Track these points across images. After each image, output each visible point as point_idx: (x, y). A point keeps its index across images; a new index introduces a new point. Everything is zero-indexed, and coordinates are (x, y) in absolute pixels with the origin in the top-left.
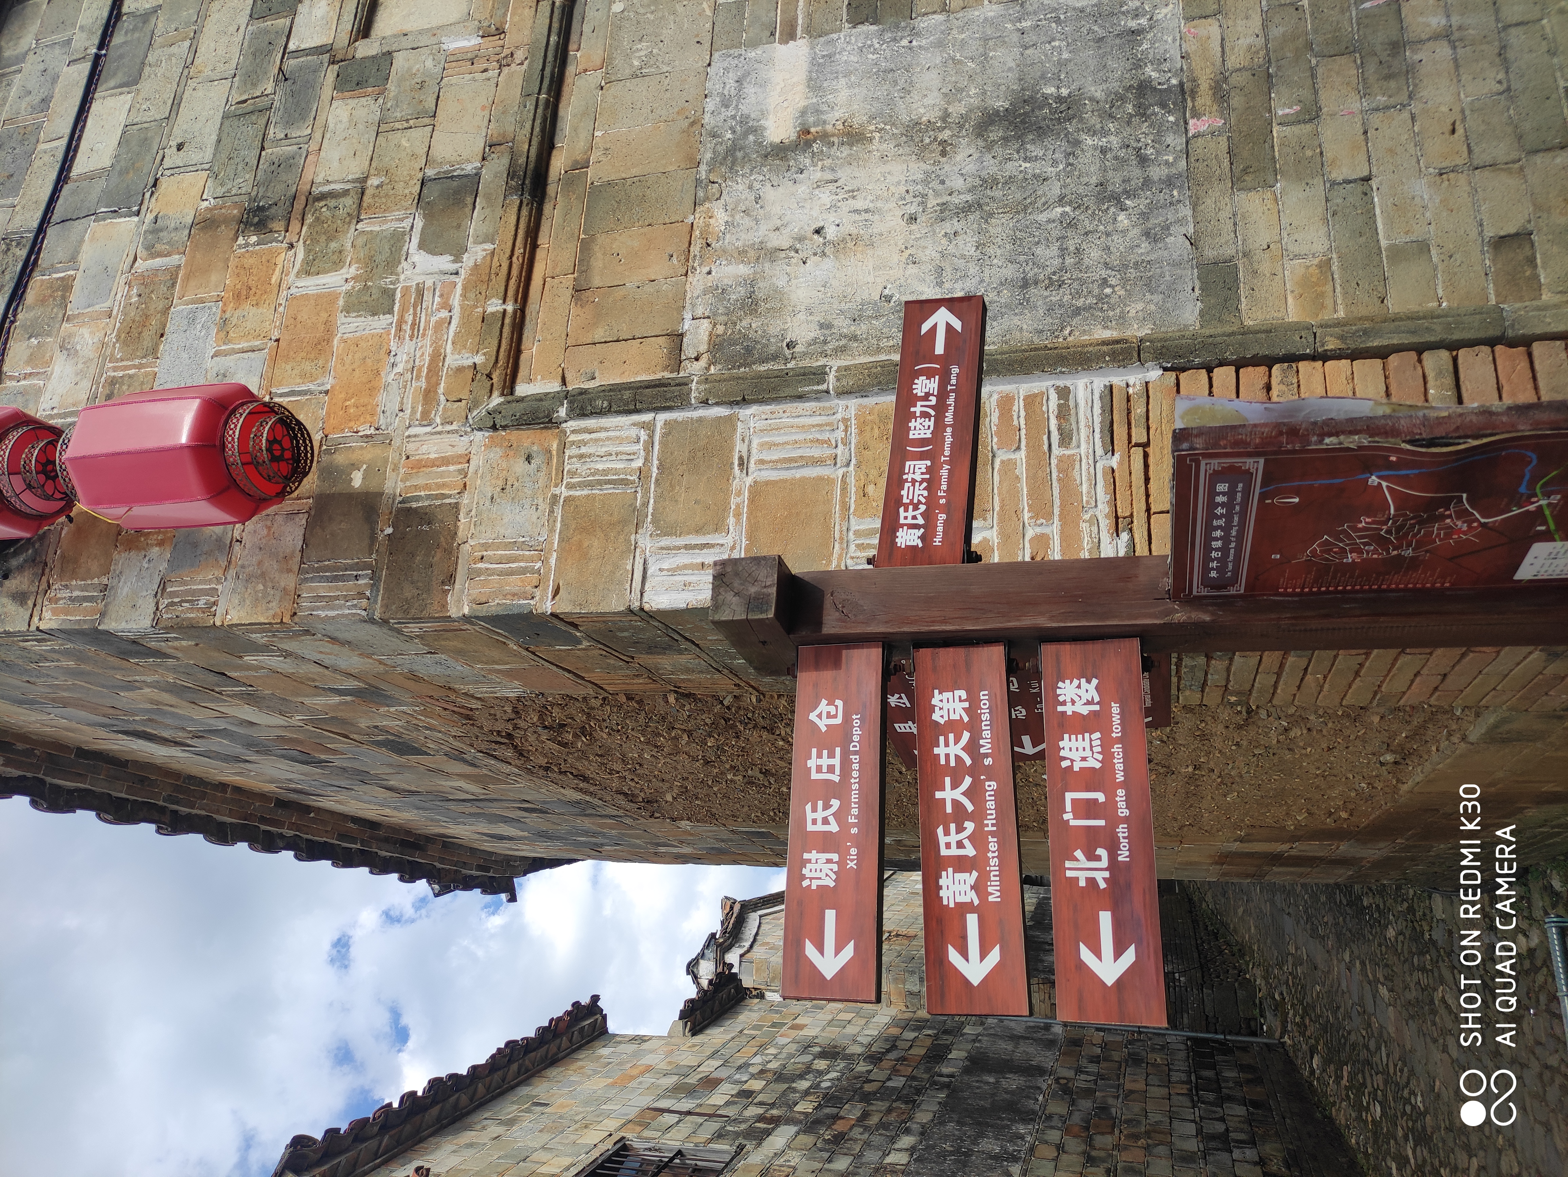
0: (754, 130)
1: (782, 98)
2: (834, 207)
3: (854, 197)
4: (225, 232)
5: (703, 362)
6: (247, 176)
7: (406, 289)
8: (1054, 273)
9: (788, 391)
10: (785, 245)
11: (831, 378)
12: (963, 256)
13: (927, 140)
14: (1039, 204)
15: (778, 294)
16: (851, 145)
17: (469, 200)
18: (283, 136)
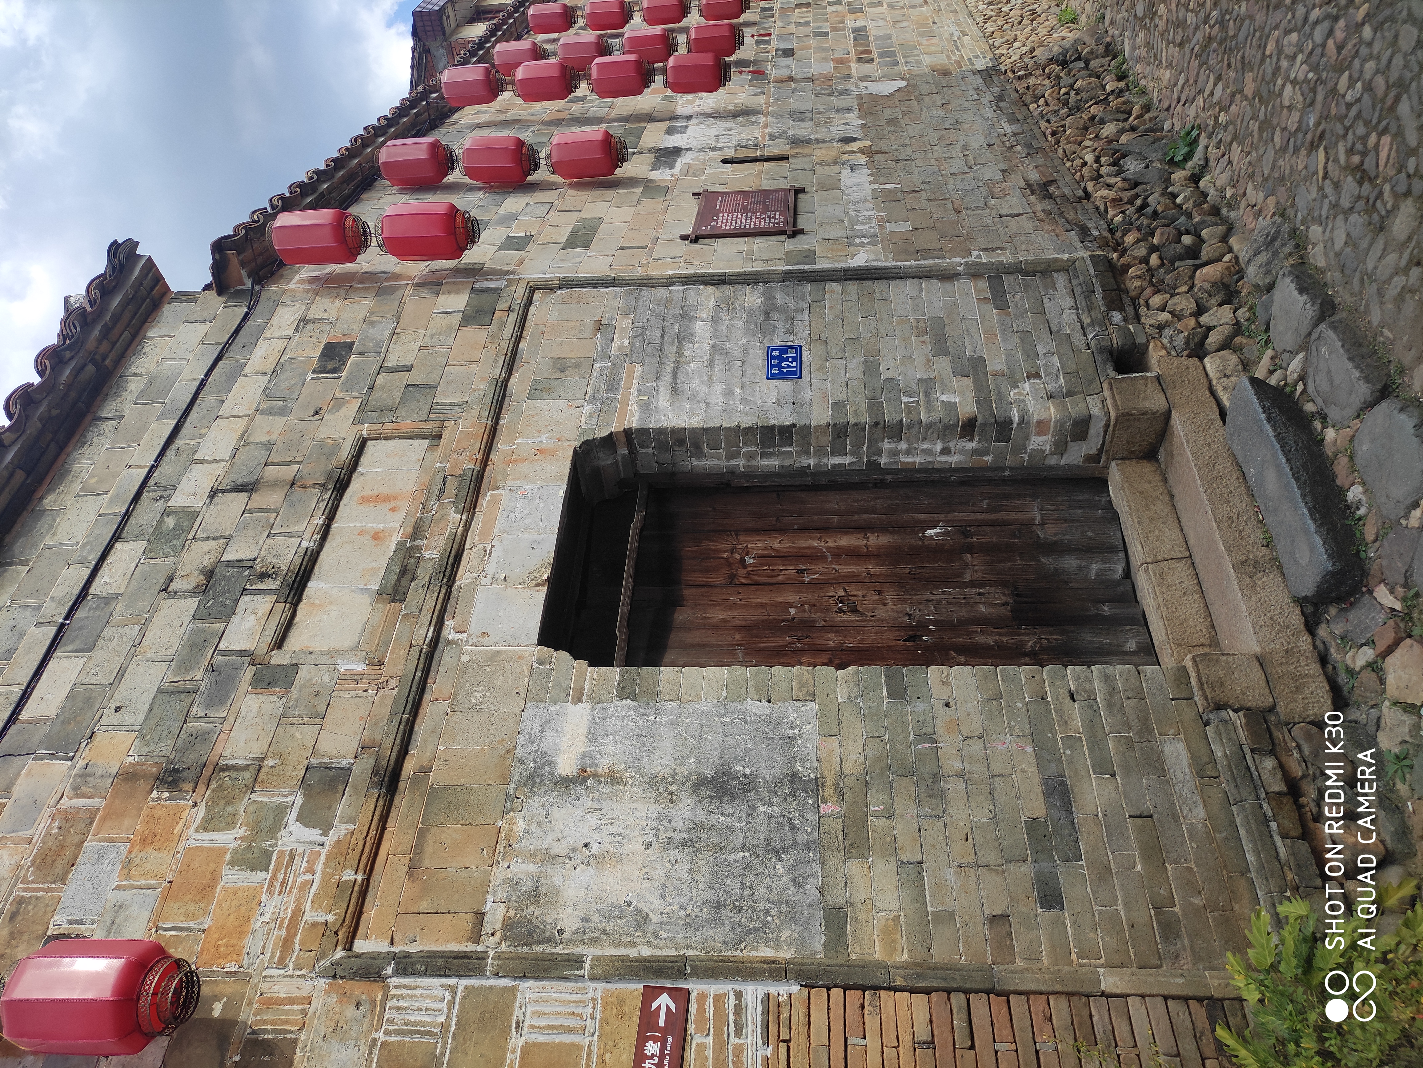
0: (549, 763)
1: (570, 743)
2: (598, 829)
3: (612, 824)
4: (143, 785)
5: (496, 938)
6: (169, 742)
7: (282, 853)
8: (737, 900)
9: (556, 973)
10: (563, 853)
11: (587, 965)
12: (680, 879)
13: (662, 790)
14: (729, 848)
15: (555, 891)
16: (613, 785)
17: (341, 788)
18: (203, 714)
